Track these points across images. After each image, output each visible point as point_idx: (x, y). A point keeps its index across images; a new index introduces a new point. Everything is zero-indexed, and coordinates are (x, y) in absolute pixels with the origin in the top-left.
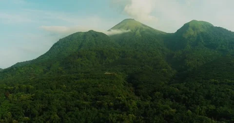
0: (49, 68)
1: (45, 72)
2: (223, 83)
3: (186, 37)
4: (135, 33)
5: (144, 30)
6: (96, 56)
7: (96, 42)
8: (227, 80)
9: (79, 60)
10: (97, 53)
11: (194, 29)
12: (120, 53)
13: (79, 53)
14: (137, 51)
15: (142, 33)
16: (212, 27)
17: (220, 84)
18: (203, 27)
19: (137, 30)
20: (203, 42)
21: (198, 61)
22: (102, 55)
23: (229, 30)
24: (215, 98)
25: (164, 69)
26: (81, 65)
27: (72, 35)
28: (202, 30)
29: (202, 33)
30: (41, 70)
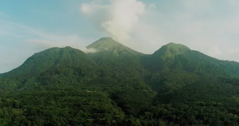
0: (24, 83)
1: (19, 87)
2: (209, 105)
3: (164, 59)
4: (112, 53)
5: (121, 50)
6: (74, 74)
7: (73, 59)
8: (213, 102)
9: (57, 76)
10: (74, 71)
11: (171, 51)
12: (98, 72)
13: (56, 69)
14: (115, 70)
15: (120, 53)
16: (189, 50)
17: (206, 105)
18: (180, 50)
19: (114, 49)
20: (180, 65)
21: (177, 83)
22: (79, 72)
23: (205, 54)
24: (206, 118)
25: (144, 90)
26: (59, 82)
27: (48, 50)
28: (179, 53)
29: (179, 56)
30: (15, 85)
